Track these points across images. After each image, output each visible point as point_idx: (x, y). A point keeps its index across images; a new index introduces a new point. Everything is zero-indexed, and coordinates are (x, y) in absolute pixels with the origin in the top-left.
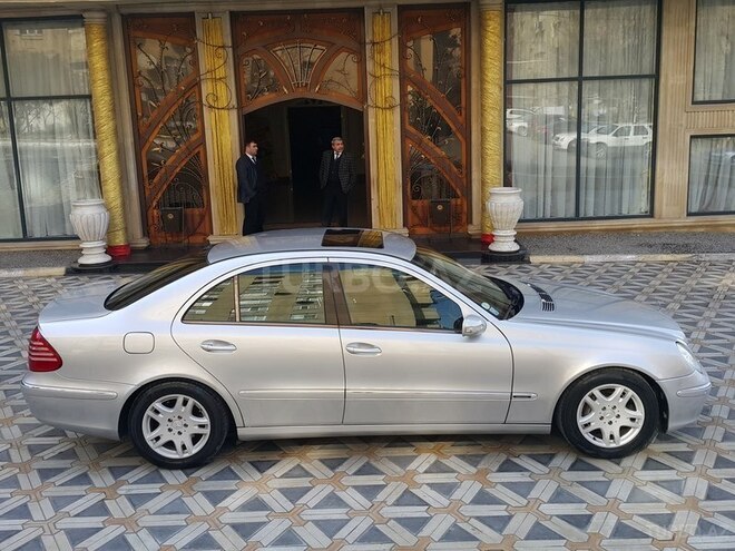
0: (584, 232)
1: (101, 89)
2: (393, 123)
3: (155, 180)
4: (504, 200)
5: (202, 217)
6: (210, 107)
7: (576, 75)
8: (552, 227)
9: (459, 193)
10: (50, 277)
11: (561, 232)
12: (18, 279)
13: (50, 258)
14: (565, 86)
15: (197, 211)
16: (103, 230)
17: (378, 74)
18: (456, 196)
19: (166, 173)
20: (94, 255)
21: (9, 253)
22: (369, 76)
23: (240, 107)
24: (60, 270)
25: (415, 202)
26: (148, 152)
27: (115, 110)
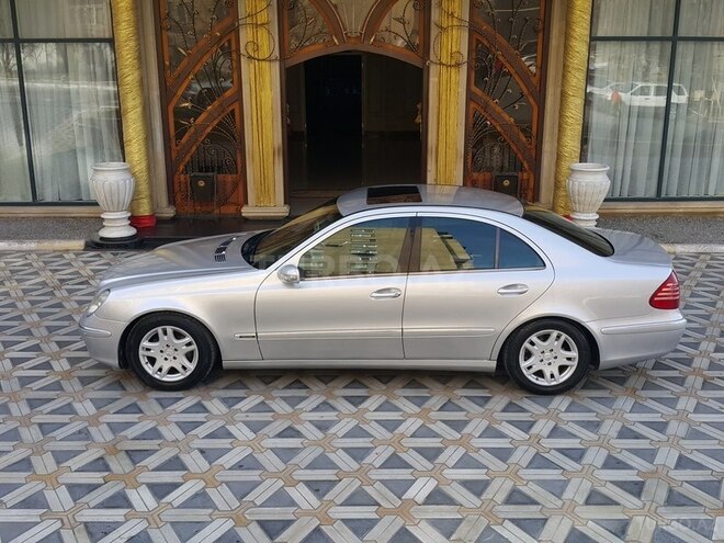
0: (665, 215)
1: (125, 32)
2: (458, 83)
3: (184, 140)
4: (589, 179)
5: (235, 185)
6: (250, 57)
7: (670, 33)
8: (630, 208)
9: (526, 165)
10: (67, 251)
11: (640, 214)
12: (30, 252)
13: (64, 227)
14: (656, 47)
15: (229, 178)
16: (128, 199)
17: (445, 26)
18: (522, 169)
19: (195, 133)
20: (117, 228)
21: (17, 218)
22: (433, 27)
23: (282, 58)
24: (79, 244)
25: (475, 175)
26: (175, 108)
27: (141, 58)
